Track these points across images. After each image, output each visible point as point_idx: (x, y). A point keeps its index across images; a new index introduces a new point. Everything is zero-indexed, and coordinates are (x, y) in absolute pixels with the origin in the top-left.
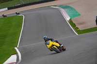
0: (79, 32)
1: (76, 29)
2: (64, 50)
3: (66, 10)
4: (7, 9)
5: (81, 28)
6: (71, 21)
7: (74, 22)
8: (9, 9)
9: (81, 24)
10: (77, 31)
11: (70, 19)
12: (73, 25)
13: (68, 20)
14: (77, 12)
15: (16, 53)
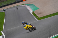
0: (39, 19)
1: (37, 17)
5: (39, 16)
9: (39, 14)
12: (35, 15)
14: (36, 7)
15: (2, 35)
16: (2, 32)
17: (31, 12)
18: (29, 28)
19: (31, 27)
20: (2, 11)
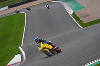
0: (84, 25)
1: (81, 22)
3: (69, 3)
5: (85, 21)
6: (74, 15)
9: (85, 17)
10: (82, 25)
11: (74, 13)
12: (78, 19)
13: (72, 14)
14: (80, 5)
15: (20, 52)
16: (20, 47)
17: (71, 13)
19: (51, 47)
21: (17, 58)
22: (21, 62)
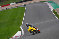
1: (57, 16)
2: (39, 32)
3: (51, 4)
4: (15, 3)
6: (54, 11)
7: (56, 12)
8: (17, 3)
11: (54, 10)
13: (52, 10)
15: (21, 30)
16: (20, 27)
18: (32, 30)
19: (35, 29)
20: (22, 6)
21: (18, 34)
22: (21, 36)
